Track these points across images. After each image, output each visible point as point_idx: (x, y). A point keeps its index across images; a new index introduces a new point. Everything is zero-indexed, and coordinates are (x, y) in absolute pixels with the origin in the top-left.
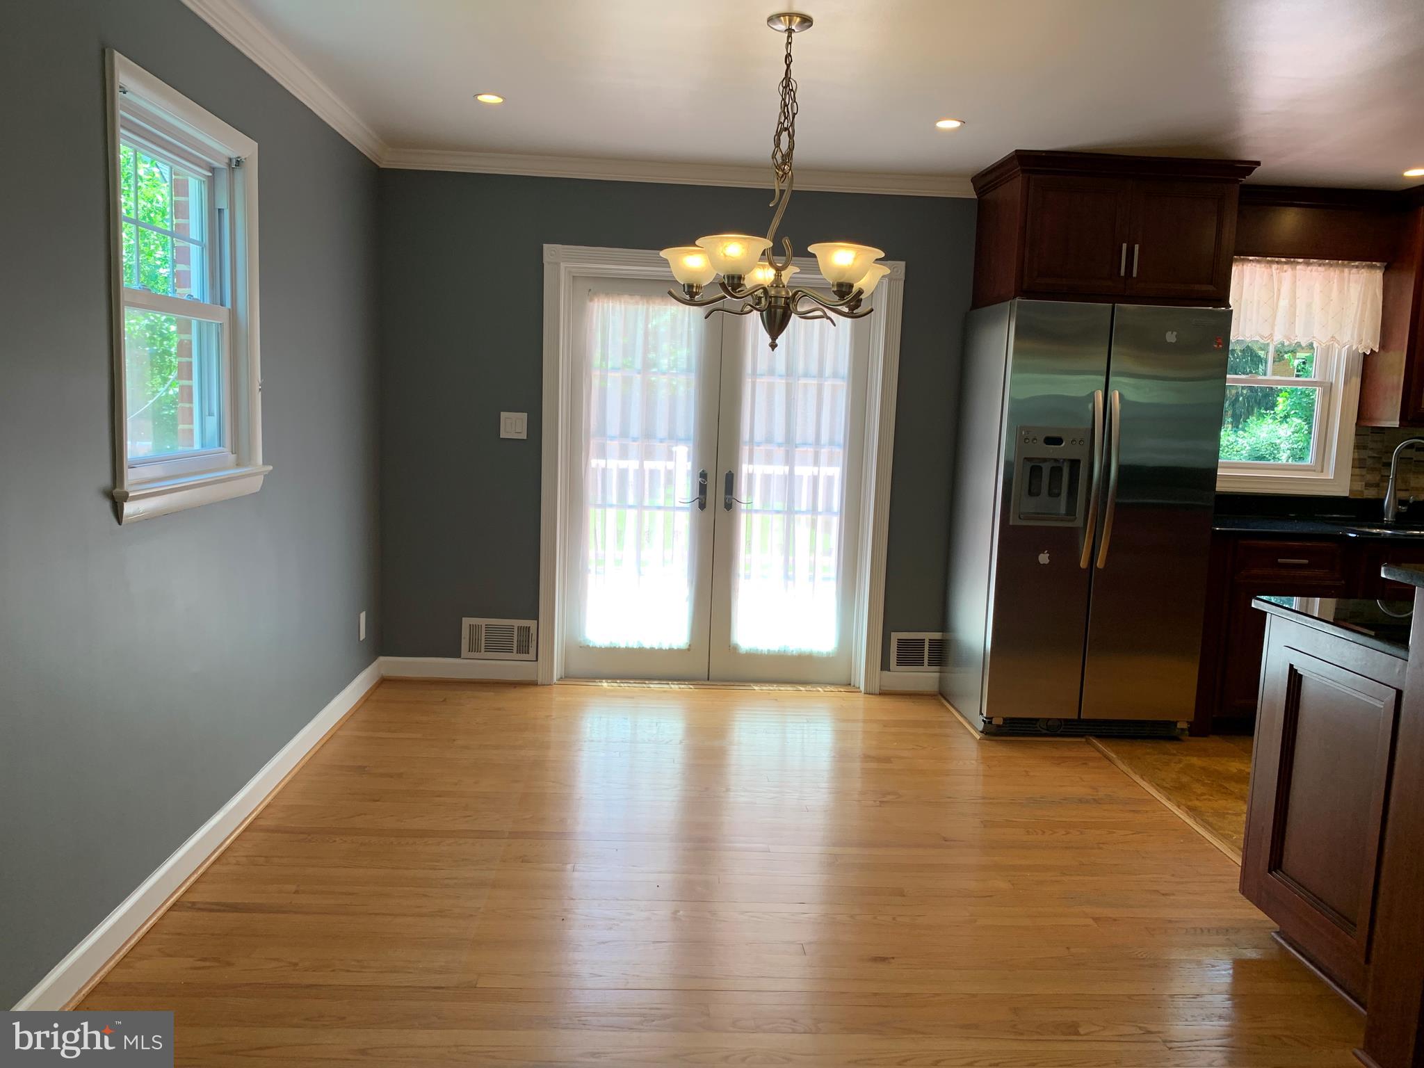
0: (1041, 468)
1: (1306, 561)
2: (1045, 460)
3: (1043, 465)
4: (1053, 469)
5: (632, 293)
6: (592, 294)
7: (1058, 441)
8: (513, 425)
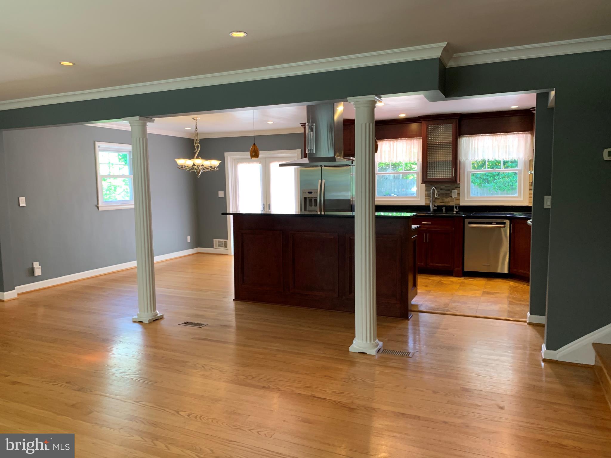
0: (312, 200)
2: (312, 197)
5: (246, 162)
6: (238, 163)
7: (311, 193)
8: (221, 194)
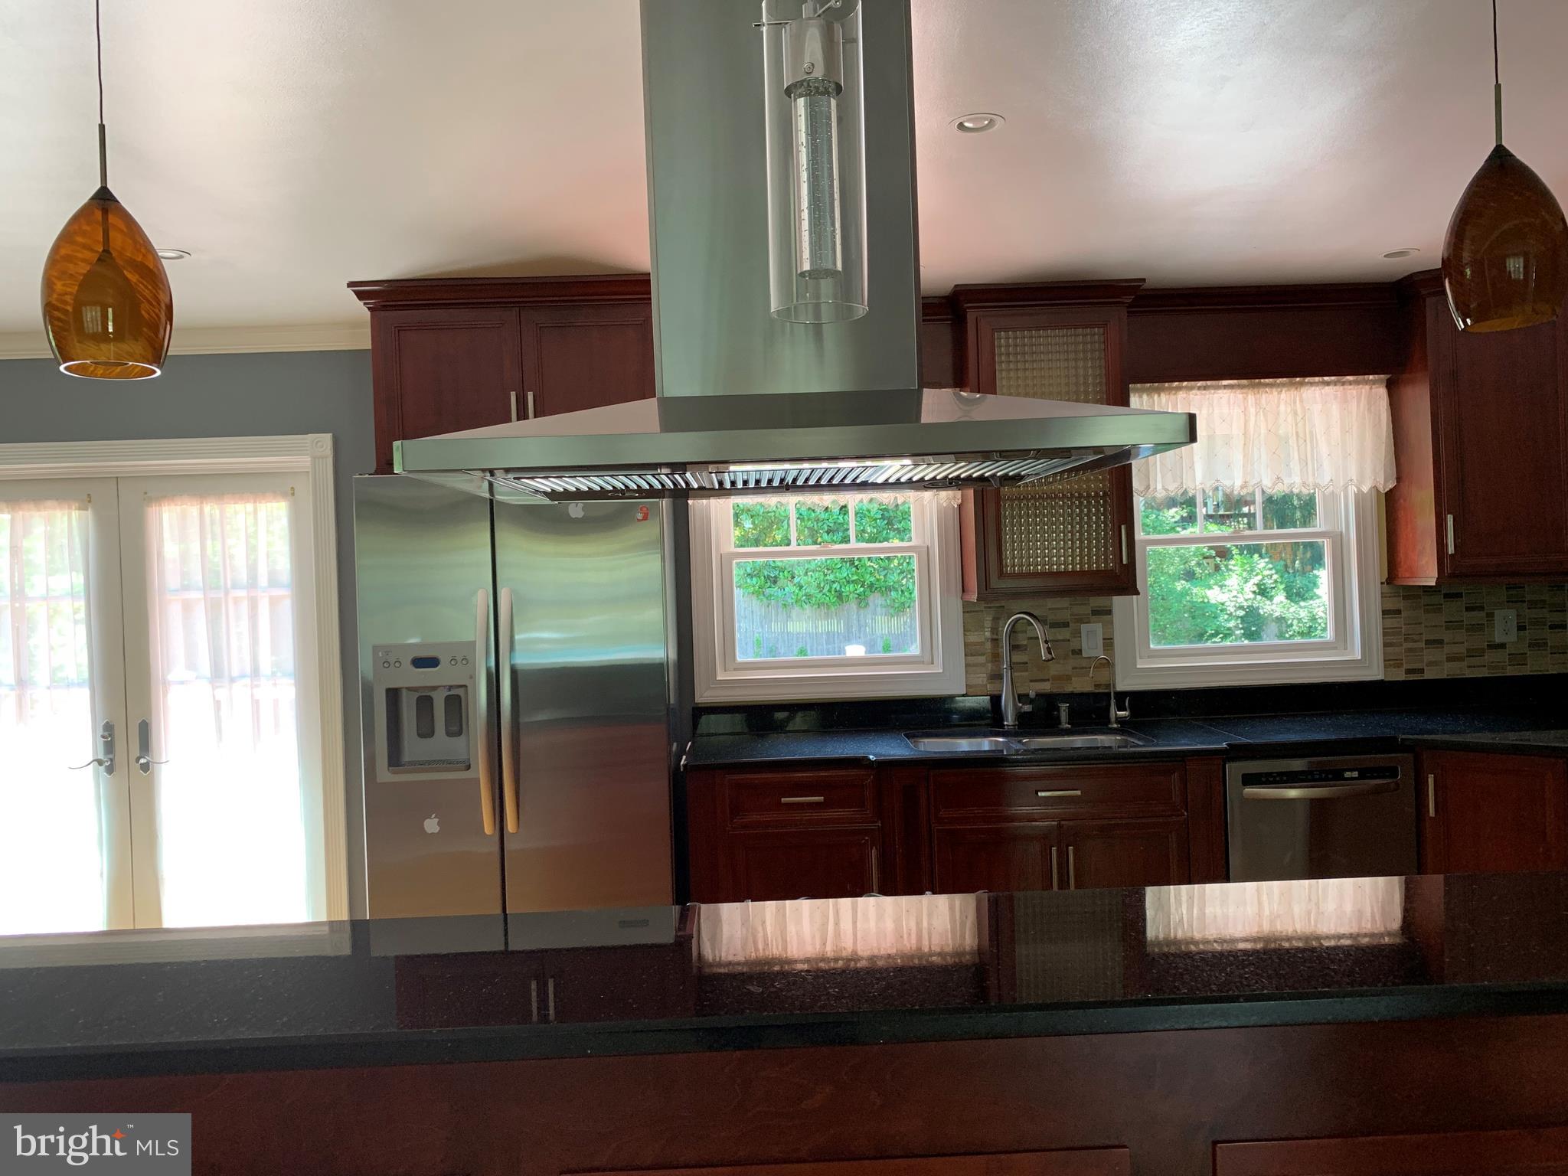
0: (430, 699)
1: (821, 799)
2: (434, 688)
3: (434, 694)
4: (448, 698)
7: (432, 662)
